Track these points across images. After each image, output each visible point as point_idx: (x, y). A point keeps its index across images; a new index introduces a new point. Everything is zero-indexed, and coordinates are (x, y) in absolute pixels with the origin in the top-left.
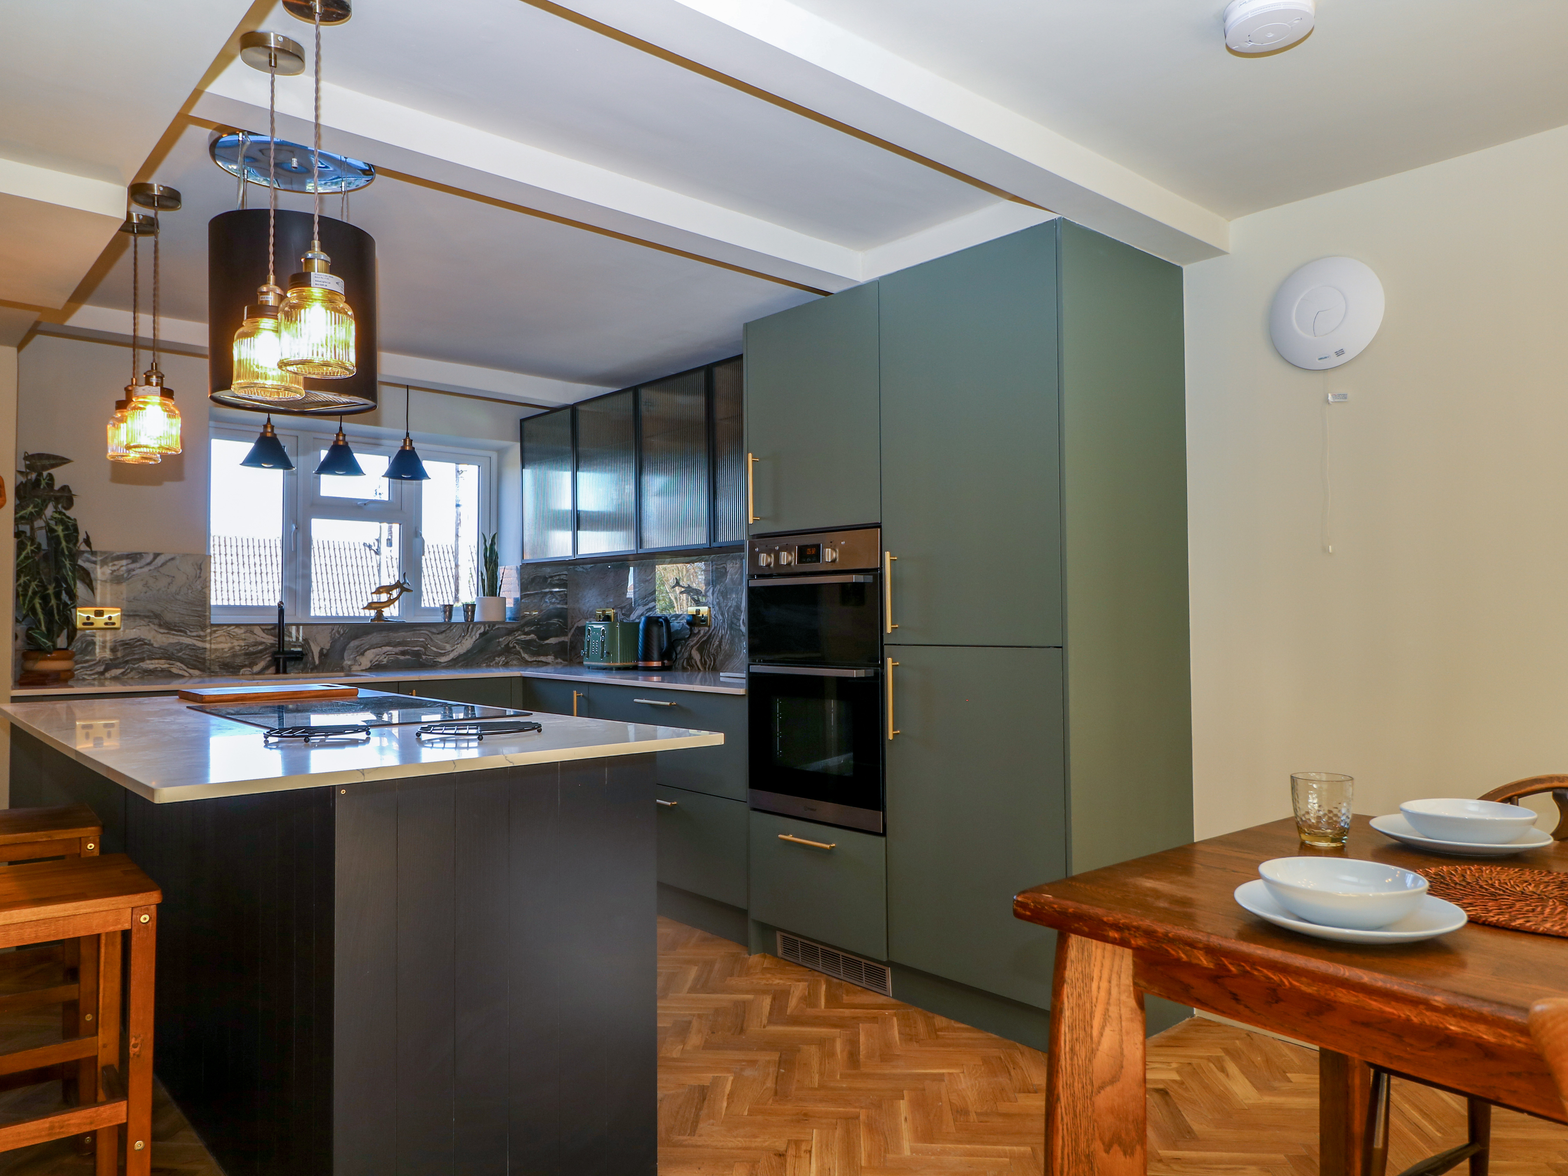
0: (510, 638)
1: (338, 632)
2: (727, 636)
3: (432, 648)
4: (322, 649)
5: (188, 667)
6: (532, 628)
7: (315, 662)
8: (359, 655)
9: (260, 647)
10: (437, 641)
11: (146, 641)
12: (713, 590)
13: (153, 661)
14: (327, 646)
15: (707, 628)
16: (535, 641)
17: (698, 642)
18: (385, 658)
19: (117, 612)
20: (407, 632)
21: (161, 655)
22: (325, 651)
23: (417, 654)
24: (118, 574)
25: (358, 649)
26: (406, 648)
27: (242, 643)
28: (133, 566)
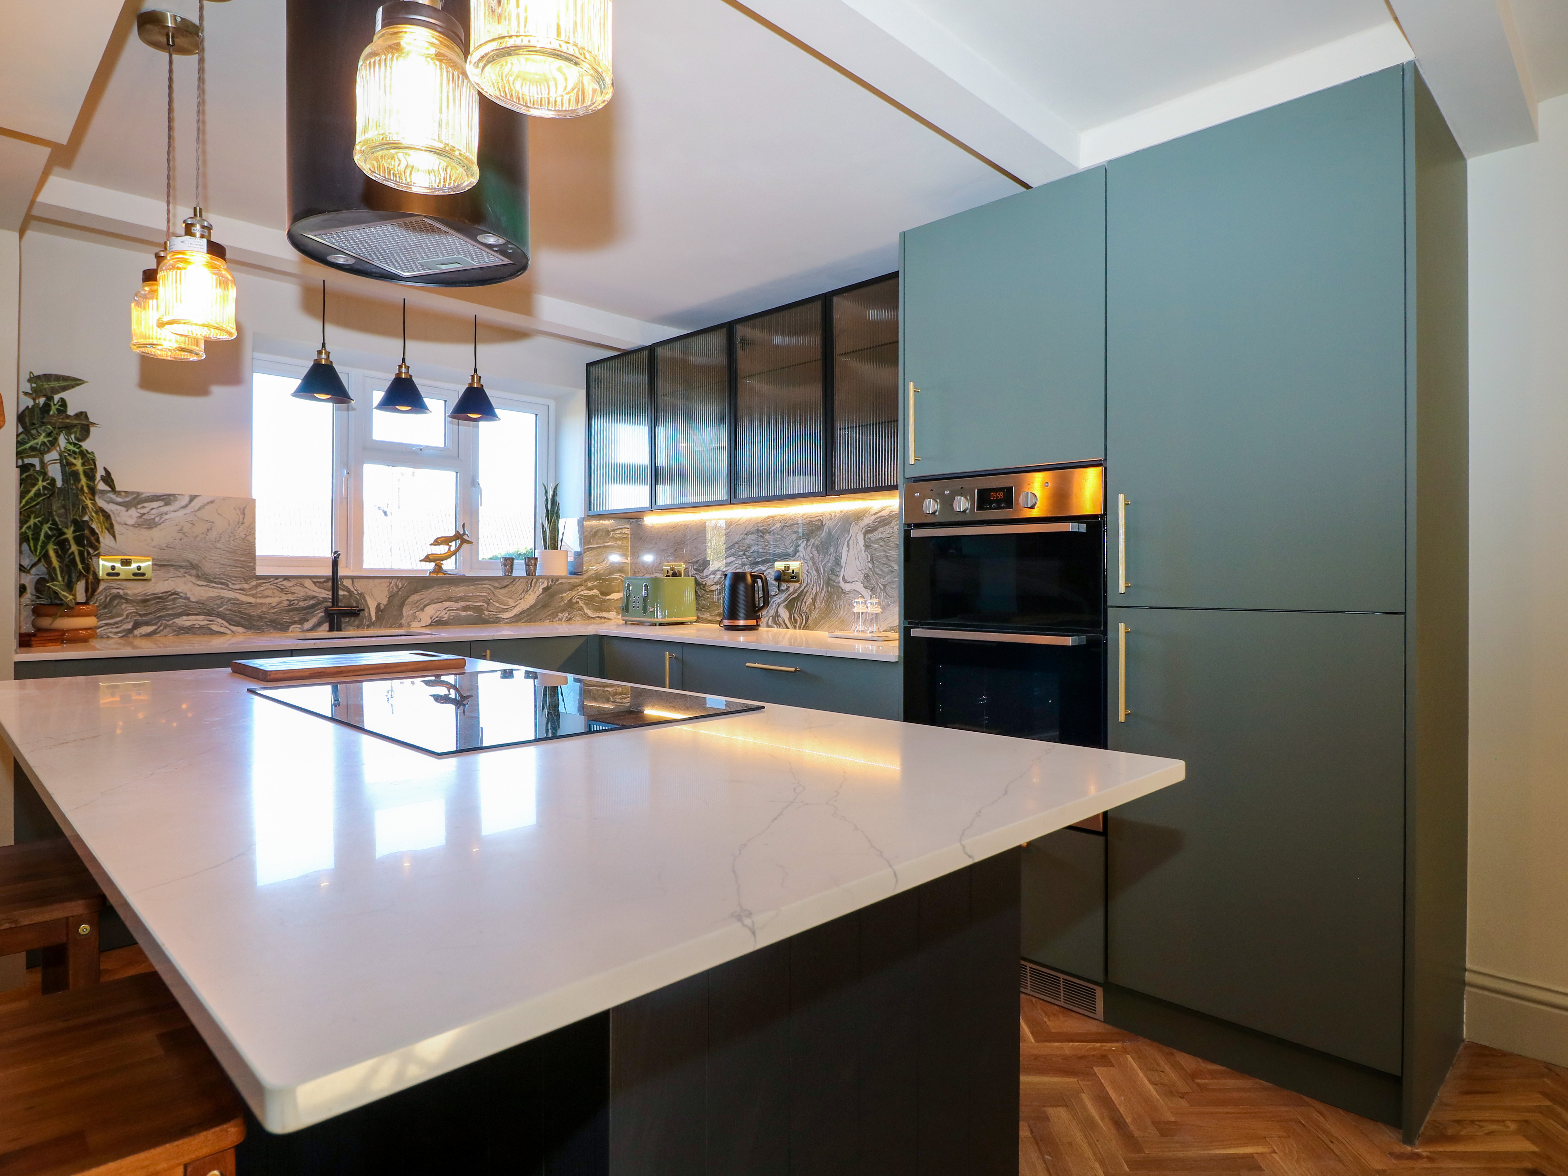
0: (574, 593)
1: (397, 586)
2: (823, 594)
3: (495, 603)
4: (379, 604)
5: (230, 624)
6: (595, 584)
7: (371, 619)
8: (419, 611)
9: (312, 602)
10: (499, 596)
11: (181, 595)
12: (806, 544)
13: (190, 617)
14: (385, 601)
15: (797, 585)
16: (597, 596)
17: (786, 599)
18: (446, 613)
19: (148, 561)
20: (468, 586)
21: (199, 610)
22: (382, 607)
23: (479, 609)
24: (148, 518)
25: (417, 605)
26: (468, 603)
27: (291, 597)
28: (165, 509)
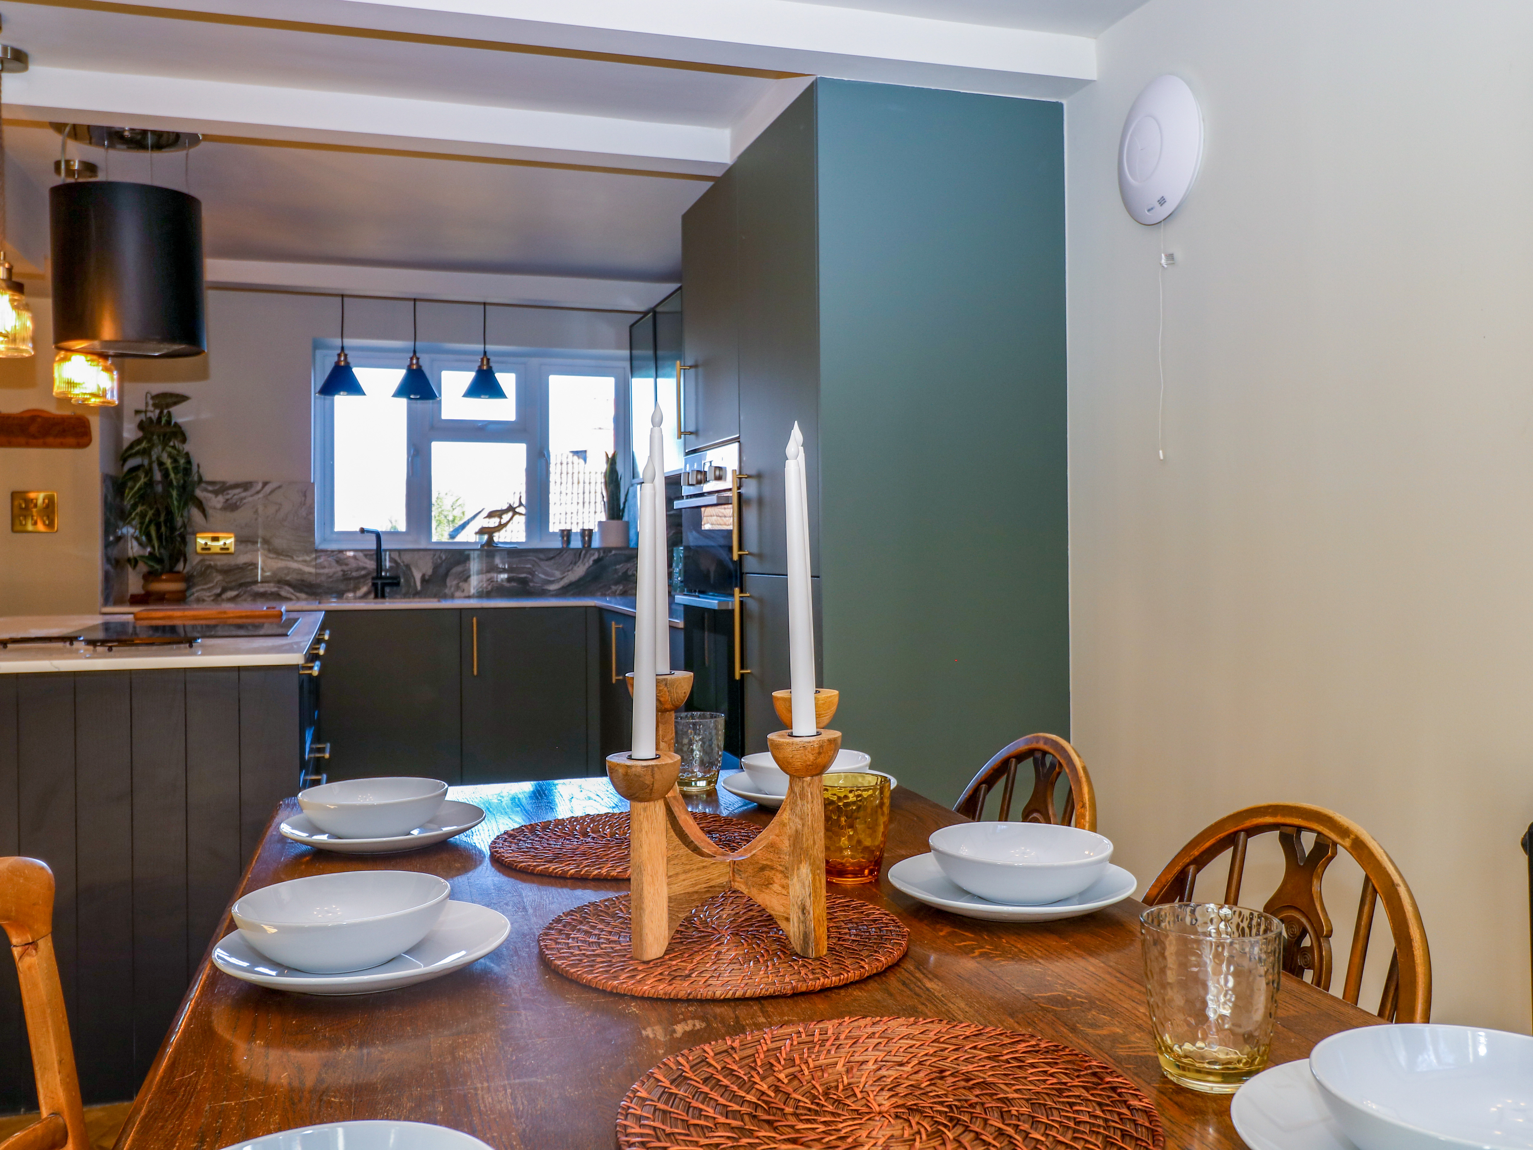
1: (440, 558)
3: (540, 575)
4: (423, 576)
5: (296, 590)
7: (417, 588)
8: (462, 582)
9: (363, 572)
10: (545, 568)
11: (257, 565)
13: (264, 585)
14: (429, 572)
18: (491, 584)
19: (230, 538)
20: (513, 558)
21: (271, 579)
22: (427, 577)
23: (525, 581)
24: (232, 502)
25: (461, 575)
26: (513, 575)
27: (345, 568)
28: (244, 494)
